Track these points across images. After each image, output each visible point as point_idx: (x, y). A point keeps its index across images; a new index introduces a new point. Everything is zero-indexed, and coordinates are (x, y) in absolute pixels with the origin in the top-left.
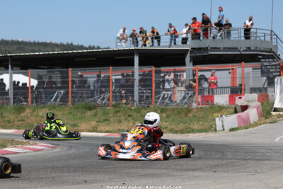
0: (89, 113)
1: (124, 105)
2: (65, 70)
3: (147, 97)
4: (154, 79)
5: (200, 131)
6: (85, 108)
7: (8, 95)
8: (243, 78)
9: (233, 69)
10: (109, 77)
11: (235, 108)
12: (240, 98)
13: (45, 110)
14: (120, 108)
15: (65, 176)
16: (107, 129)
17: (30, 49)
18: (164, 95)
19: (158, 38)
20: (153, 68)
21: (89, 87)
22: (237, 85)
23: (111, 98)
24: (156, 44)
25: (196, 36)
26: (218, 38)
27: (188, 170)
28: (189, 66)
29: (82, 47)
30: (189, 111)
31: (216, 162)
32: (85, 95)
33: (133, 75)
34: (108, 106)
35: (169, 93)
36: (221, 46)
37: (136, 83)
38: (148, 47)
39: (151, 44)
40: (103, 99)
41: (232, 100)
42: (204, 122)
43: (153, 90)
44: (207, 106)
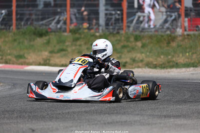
0: (39, 41)
1: (86, 31)
3: (117, 20)
5: (187, 66)
6: (34, 34)
14: (80, 34)
15: (7, 123)
18: (139, 17)
23: (68, 21)
30: (172, 38)
32: (34, 17)
34: (65, 31)
40: (58, 22)
42: (193, 54)
43: (125, 11)
44: (197, 33)
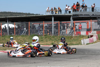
1: (48, 35)
2: (27, 22)
4: (59, 26)
5: (76, 44)
7: (7, 31)
8: (91, 25)
9: (87, 22)
10: (43, 25)
11: (88, 36)
12: (90, 33)
13: (20, 37)
15: (28, 61)
16: (43, 44)
17: (15, 15)
18: (63, 31)
19: (61, 11)
20: (59, 22)
21: (36, 28)
22: (89, 28)
23: (44, 33)
24: (60, 13)
25: (74, 10)
26: (82, 11)
27: (72, 58)
28: (72, 21)
29: (33, 14)
30: (72, 37)
31: (81, 56)
32: (34, 32)
33: (52, 24)
34: (43, 35)
35: (64, 31)
36: (83, 14)
37: (53, 27)
38: (57, 14)
39: (58, 13)
40: (41, 33)
41: (87, 33)
42: (77, 41)
43: (59, 30)
44: (78, 36)
